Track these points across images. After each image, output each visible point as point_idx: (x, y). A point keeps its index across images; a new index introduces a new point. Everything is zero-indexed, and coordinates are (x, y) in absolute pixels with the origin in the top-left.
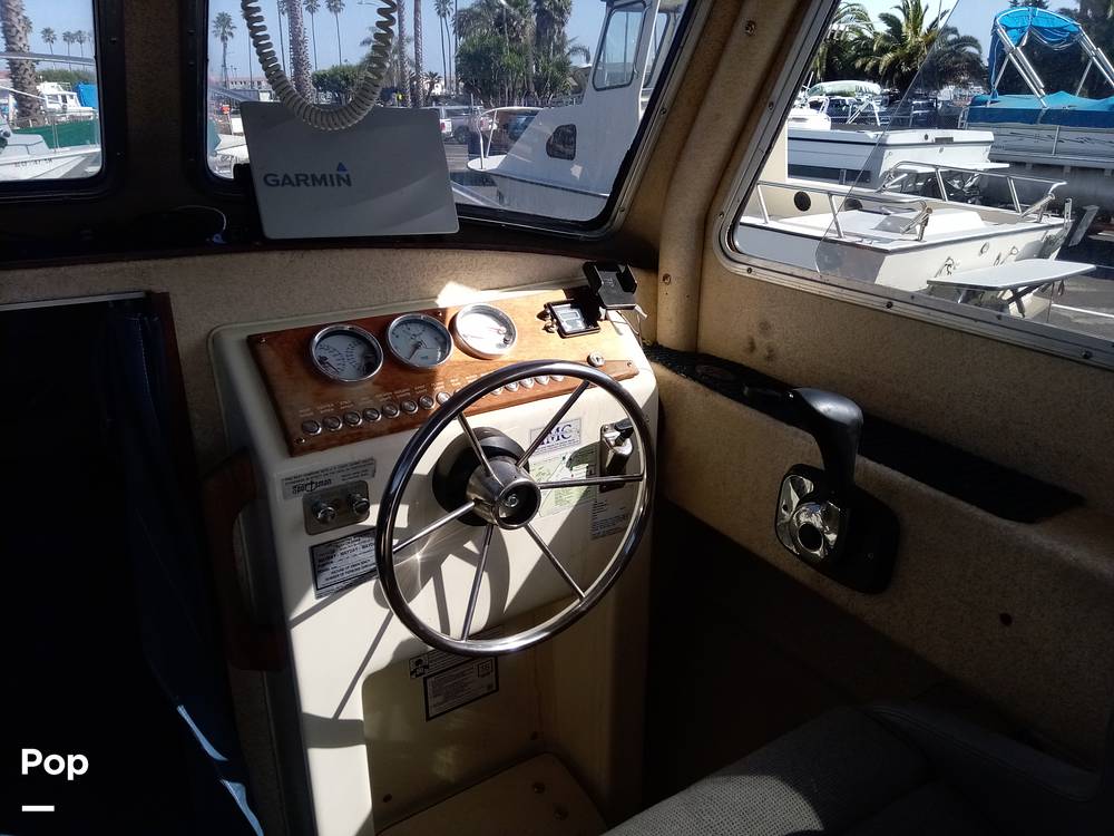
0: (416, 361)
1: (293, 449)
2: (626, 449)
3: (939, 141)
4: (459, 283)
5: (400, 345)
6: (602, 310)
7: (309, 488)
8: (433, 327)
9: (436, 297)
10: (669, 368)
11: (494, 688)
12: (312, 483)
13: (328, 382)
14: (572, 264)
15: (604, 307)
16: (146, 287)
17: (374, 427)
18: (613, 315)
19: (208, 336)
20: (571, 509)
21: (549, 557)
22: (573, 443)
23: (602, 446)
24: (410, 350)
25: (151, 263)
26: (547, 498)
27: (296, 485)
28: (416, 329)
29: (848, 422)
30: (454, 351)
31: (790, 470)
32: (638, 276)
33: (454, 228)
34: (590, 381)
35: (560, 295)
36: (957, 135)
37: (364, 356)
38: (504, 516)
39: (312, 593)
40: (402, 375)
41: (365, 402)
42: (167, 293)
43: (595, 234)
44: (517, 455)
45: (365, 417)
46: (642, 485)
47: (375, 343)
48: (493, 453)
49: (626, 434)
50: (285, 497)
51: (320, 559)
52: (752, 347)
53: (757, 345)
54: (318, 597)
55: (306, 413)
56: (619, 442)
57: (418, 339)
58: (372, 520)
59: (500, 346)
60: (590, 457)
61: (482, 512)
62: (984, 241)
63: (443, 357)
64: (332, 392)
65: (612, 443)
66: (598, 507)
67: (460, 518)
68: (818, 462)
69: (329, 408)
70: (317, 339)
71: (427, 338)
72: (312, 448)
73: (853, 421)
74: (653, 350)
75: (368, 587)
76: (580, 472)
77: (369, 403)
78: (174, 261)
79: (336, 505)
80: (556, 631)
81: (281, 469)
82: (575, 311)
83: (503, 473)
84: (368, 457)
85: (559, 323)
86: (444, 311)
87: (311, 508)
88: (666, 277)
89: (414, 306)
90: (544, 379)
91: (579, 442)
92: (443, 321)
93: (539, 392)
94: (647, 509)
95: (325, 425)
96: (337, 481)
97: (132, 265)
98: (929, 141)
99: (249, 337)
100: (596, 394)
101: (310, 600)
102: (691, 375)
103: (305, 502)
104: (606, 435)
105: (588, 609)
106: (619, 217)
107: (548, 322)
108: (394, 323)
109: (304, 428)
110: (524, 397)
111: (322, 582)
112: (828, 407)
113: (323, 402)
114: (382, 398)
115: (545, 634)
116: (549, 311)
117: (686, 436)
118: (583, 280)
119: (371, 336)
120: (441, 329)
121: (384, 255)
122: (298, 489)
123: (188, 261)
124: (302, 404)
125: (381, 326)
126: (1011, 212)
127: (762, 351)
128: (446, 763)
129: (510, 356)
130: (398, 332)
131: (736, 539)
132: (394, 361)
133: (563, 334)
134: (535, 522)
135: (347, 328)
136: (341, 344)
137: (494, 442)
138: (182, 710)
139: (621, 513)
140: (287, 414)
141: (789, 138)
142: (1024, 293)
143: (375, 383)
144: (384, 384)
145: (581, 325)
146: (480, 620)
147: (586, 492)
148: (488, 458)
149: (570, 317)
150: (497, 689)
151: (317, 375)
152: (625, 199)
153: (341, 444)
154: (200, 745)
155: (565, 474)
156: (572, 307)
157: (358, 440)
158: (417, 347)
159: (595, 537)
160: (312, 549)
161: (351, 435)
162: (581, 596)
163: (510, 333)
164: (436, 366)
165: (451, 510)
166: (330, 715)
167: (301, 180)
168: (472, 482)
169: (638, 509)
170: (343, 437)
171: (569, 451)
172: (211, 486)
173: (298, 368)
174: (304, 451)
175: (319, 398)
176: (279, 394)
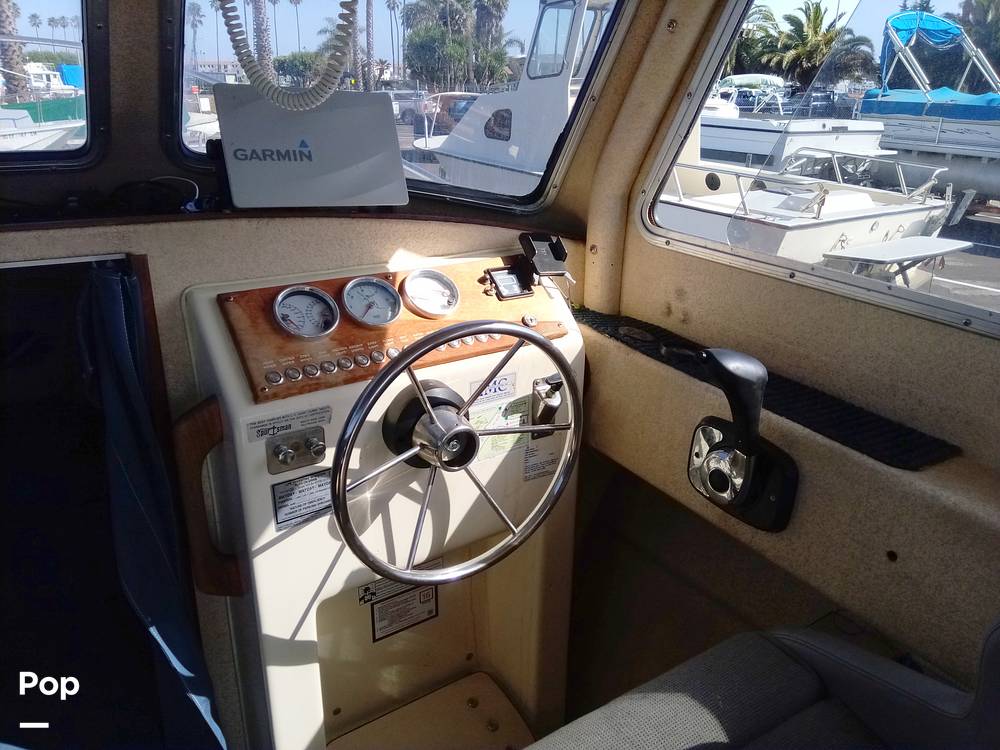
0: (369, 319)
1: (257, 396)
2: (555, 401)
3: (836, 130)
4: (409, 250)
5: (354, 304)
6: (535, 276)
7: (271, 432)
8: (384, 289)
9: (387, 262)
10: (595, 329)
11: (434, 613)
12: (274, 428)
13: (289, 336)
14: (509, 235)
15: (537, 273)
16: (127, 250)
17: (330, 378)
18: (545, 280)
19: (181, 295)
20: (506, 454)
21: (486, 496)
22: (509, 394)
23: (535, 398)
24: (365, 308)
25: (131, 228)
26: (485, 443)
28: (368, 290)
29: (755, 380)
30: (403, 311)
31: (702, 421)
32: (568, 246)
33: (404, 201)
34: (525, 339)
35: (498, 262)
36: (850, 124)
37: (323, 315)
38: (446, 459)
39: (272, 526)
40: (356, 332)
41: (323, 356)
42: (145, 255)
43: (531, 208)
44: (457, 405)
45: (322, 368)
46: (570, 433)
47: (332, 303)
48: (437, 403)
49: (557, 387)
50: (250, 440)
51: (280, 496)
52: (669, 312)
53: (673, 309)
54: (278, 530)
55: (269, 365)
56: (549, 395)
57: (370, 300)
58: (328, 461)
59: (444, 307)
60: (523, 408)
61: (426, 455)
62: (875, 220)
63: (393, 316)
64: (293, 346)
65: (544, 395)
66: (530, 452)
67: (408, 461)
68: (726, 414)
69: (290, 360)
70: (280, 298)
71: (379, 299)
72: (275, 396)
73: (759, 379)
74: (581, 313)
75: (324, 521)
76: (514, 421)
77: (327, 357)
78: (152, 226)
79: (296, 448)
80: (492, 563)
81: (245, 415)
82: (513, 277)
83: (446, 421)
84: (325, 405)
85: (497, 288)
86: (394, 275)
87: (274, 451)
88: (593, 247)
89: (367, 270)
90: (483, 337)
91: (513, 394)
92: (393, 284)
93: (479, 349)
94: (574, 454)
95: (286, 375)
96: (297, 426)
97: (114, 229)
98: (827, 129)
99: (219, 295)
100: (530, 351)
101: (271, 532)
102: (614, 335)
103: (268, 445)
104: (538, 388)
105: (521, 543)
106: (551, 193)
107: (488, 286)
108: (350, 285)
109: (267, 378)
110: (466, 353)
111: (282, 516)
112: (737, 365)
113: (286, 355)
114: (338, 352)
115: (481, 566)
116: (488, 277)
117: (609, 390)
118: (519, 249)
119: (329, 297)
120: (391, 291)
121: (341, 224)
122: (262, 433)
123: (164, 226)
124: (267, 357)
125: (338, 288)
126: (899, 194)
127: (677, 315)
128: (390, 681)
129: (452, 316)
130: (354, 293)
131: (652, 482)
132: (348, 319)
133: (500, 296)
134: (474, 465)
135: (307, 289)
136: (301, 303)
137: (438, 393)
138: (153, 631)
139: (550, 458)
140: (252, 365)
141: (702, 125)
142: (909, 266)
143: (332, 339)
144: (341, 341)
145: (517, 289)
146: (423, 553)
147: (520, 439)
148: (433, 407)
149: (508, 282)
150: (437, 614)
151: (279, 329)
152: (557, 178)
153: (301, 393)
154: (168, 662)
155: (501, 423)
156: (509, 273)
157: (316, 389)
158: (369, 307)
159: (526, 479)
160: (273, 487)
161: (310, 385)
162: (514, 532)
163: (454, 295)
164: (387, 325)
165: (399, 453)
166: (287, 636)
167: (266, 155)
168: (418, 428)
169: (566, 454)
170: (303, 387)
171: (505, 402)
172: (183, 429)
173: (264, 326)
174: (267, 399)
175: (281, 351)
176: (245, 347)
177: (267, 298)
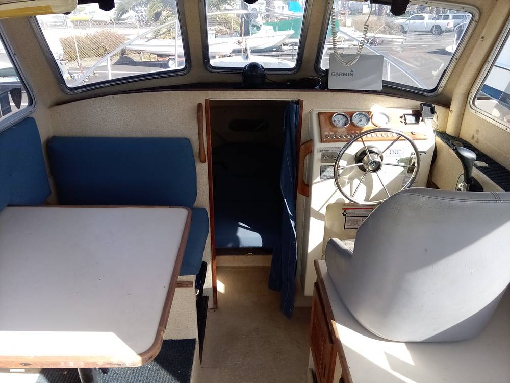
0: (359, 125)
1: (322, 141)
5: (355, 120)
6: (421, 118)
9: (370, 108)
12: (324, 150)
13: (334, 126)
14: (416, 103)
16: (299, 98)
17: (342, 140)
18: (425, 120)
19: (310, 112)
23: (411, 159)
24: (358, 121)
25: (302, 92)
26: (384, 167)
27: (321, 150)
28: (362, 116)
30: (370, 124)
32: (438, 109)
33: (380, 89)
35: (410, 112)
37: (345, 121)
38: (371, 169)
39: (319, 177)
40: (354, 128)
41: (342, 133)
42: (303, 100)
43: (432, 94)
45: (341, 137)
48: (371, 152)
50: (318, 152)
51: (323, 170)
52: (473, 138)
53: (475, 137)
54: (320, 179)
55: (327, 133)
57: (361, 119)
59: (383, 124)
60: (405, 161)
61: (365, 166)
63: (367, 124)
64: (334, 129)
66: (406, 177)
67: (359, 166)
69: (333, 133)
70: (334, 115)
71: (364, 119)
72: (326, 142)
75: (332, 180)
76: (402, 164)
77: (343, 133)
78: (306, 92)
79: (329, 157)
81: (318, 145)
82: (414, 118)
83: (373, 157)
85: (405, 120)
86: (371, 112)
87: (323, 156)
88: (451, 111)
91: (402, 156)
92: (370, 115)
95: (331, 137)
96: (330, 151)
99: (319, 113)
101: (318, 179)
102: (447, 143)
103: (322, 154)
104: (412, 156)
106: (440, 90)
107: (403, 119)
108: (355, 114)
109: (325, 137)
111: (322, 176)
114: (347, 133)
116: (404, 116)
117: (441, 161)
119: (349, 117)
120: (368, 116)
121: (358, 95)
122: (321, 151)
123: (309, 93)
125: (351, 114)
130: (356, 116)
132: (352, 124)
133: (406, 123)
135: (343, 114)
136: (340, 117)
138: (285, 200)
140: (322, 132)
143: (346, 129)
144: (348, 130)
145: (414, 122)
149: (411, 119)
151: (332, 124)
152: (443, 84)
153: (333, 142)
154: (287, 210)
155: (396, 163)
156: (412, 116)
157: (338, 142)
158: (360, 121)
160: (321, 167)
161: (336, 140)
163: (389, 121)
164: (364, 126)
166: (317, 210)
167: (341, 74)
168: (364, 158)
169: (413, 176)
170: (334, 140)
171: (399, 158)
172: (302, 147)
173: (328, 122)
174: (324, 142)
175: (331, 130)
176: (322, 127)
177: (331, 115)
